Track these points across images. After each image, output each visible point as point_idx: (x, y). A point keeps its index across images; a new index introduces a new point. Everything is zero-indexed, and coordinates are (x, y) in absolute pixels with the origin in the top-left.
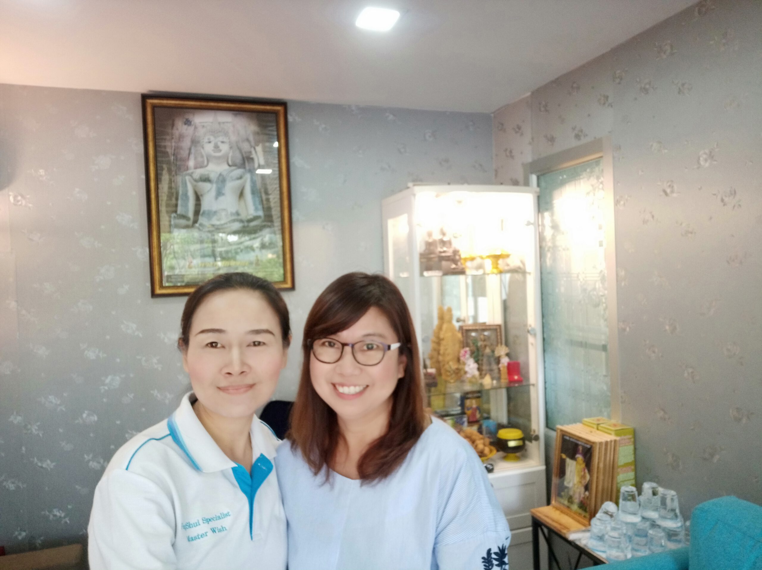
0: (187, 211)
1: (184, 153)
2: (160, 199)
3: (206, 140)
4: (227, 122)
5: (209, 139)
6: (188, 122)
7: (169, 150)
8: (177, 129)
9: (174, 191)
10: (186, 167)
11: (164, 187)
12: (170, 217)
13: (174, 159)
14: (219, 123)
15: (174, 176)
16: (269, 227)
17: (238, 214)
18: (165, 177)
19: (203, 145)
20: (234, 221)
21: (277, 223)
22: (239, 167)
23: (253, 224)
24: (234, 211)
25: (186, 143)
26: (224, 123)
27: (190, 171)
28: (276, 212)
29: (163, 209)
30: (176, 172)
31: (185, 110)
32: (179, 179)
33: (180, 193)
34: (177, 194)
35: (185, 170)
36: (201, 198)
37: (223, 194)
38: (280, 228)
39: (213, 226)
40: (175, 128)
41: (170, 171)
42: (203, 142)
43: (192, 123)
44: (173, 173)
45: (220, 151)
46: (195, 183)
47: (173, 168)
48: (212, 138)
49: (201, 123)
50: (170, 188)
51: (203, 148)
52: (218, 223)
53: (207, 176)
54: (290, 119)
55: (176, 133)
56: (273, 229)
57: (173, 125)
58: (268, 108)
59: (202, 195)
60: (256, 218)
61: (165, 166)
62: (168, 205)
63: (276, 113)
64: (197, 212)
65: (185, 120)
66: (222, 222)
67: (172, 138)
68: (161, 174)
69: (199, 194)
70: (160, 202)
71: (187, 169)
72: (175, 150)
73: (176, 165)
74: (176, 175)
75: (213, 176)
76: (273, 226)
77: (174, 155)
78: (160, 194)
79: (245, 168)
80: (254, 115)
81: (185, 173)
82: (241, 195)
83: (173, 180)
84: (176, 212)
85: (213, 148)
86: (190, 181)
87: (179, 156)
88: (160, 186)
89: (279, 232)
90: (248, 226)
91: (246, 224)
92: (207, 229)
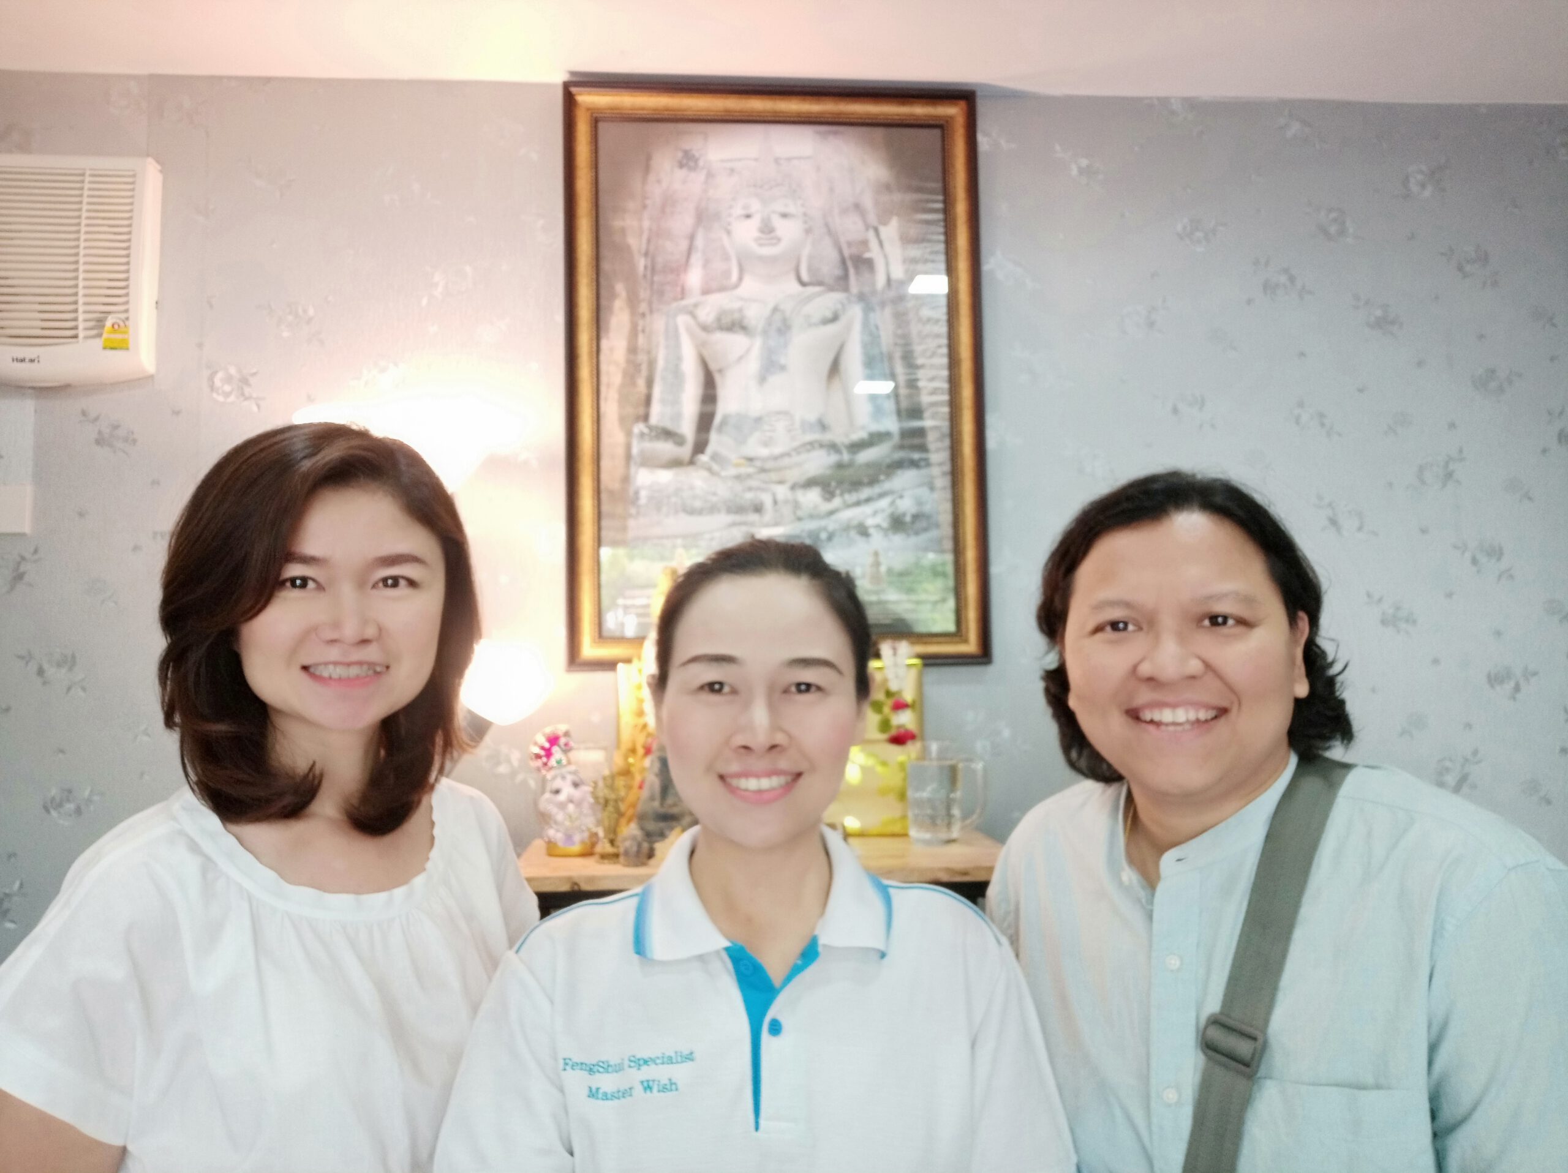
0: (678, 417)
1: (674, 249)
2: (604, 379)
3: (738, 211)
4: (799, 158)
5: (745, 207)
6: (688, 161)
7: (632, 241)
8: (659, 181)
9: (642, 358)
10: (679, 289)
11: (615, 346)
12: (629, 434)
13: (646, 267)
14: (777, 161)
15: (643, 315)
16: (914, 464)
17: (823, 426)
18: (619, 319)
19: (729, 224)
20: (811, 445)
21: (939, 455)
22: (831, 289)
23: (866, 456)
24: (812, 417)
25: (682, 222)
26: (789, 159)
27: (688, 302)
28: (935, 422)
29: (611, 409)
30: (650, 303)
31: (682, 126)
32: (658, 323)
33: (661, 363)
34: (652, 364)
35: (675, 299)
36: (718, 378)
37: (783, 368)
38: (947, 468)
39: (750, 460)
40: (652, 178)
41: (633, 302)
42: (730, 215)
43: (701, 163)
44: (643, 307)
45: (779, 240)
46: (703, 335)
47: (644, 294)
48: (755, 206)
49: (723, 161)
50: (632, 350)
51: (729, 232)
52: (764, 452)
53: (736, 316)
54: (983, 142)
55: (656, 191)
56: (924, 472)
57: (647, 169)
58: (920, 110)
59: (720, 371)
60: (875, 439)
61: (620, 288)
62: (623, 400)
63: (941, 126)
64: (705, 422)
65: (680, 155)
66: (777, 450)
67: (645, 207)
68: (610, 309)
69: (713, 366)
70: (603, 389)
71: (683, 294)
72: (649, 241)
73: (652, 283)
74: (651, 311)
75: (755, 315)
76: (928, 464)
77: (646, 254)
78: (603, 367)
79: (846, 289)
80: (879, 132)
81: (675, 305)
82: (835, 368)
83: (640, 328)
84: (646, 418)
85: (756, 234)
86: (689, 330)
87: (660, 260)
88: (604, 344)
89: (943, 482)
90: (850, 464)
91: (846, 457)
92: (733, 471)
